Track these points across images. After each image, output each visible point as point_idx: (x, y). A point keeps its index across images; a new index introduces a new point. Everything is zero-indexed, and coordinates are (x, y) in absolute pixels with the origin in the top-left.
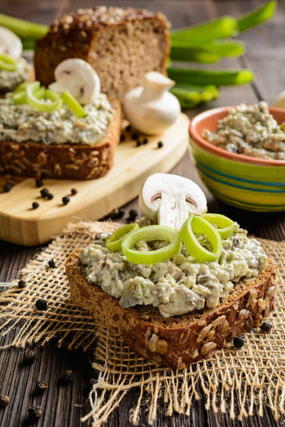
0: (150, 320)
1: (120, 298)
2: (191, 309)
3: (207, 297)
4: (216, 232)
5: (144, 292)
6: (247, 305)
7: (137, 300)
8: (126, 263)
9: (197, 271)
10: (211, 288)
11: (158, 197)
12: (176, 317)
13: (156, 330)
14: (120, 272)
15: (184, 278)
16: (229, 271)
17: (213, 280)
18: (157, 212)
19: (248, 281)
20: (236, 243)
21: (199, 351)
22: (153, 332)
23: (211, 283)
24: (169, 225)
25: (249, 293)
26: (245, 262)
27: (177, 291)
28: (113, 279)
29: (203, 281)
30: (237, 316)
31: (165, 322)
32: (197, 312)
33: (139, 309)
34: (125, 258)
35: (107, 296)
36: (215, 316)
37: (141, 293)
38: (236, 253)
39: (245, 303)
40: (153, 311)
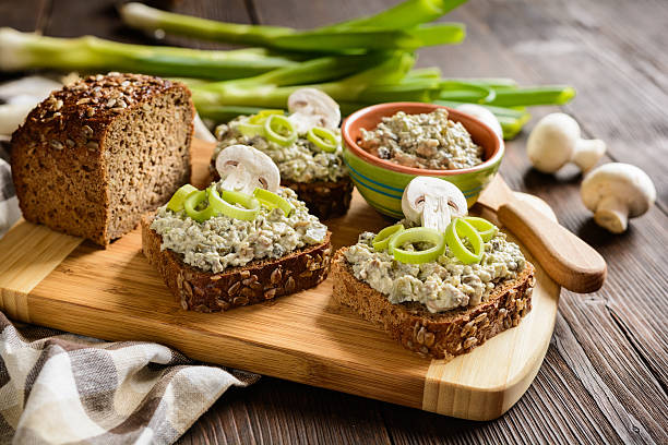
0: (418, 315)
1: (388, 295)
2: (456, 305)
3: (471, 295)
4: (479, 235)
5: (413, 289)
6: (507, 304)
7: (404, 296)
8: (394, 262)
9: (461, 271)
10: (474, 287)
11: (421, 200)
12: (442, 313)
13: (424, 323)
14: (389, 270)
15: (449, 278)
16: (491, 272)
17: (477, 281)
18: (422, 214)
19: (507, 282)
20: (496, 246)
21: (462, 345)
22: (421, 325)
23: (474, 283)
24: (432, 227)
25: (508, 293)
26: (505, 265)
27: (444, 289)
28: (383, 277)
29: (467, 281)
30: (497, 313)
31: (432, 317)
32: (461, 309)
33: (408, 305)
34: (393, 257)
35: (376, 293)
36: (478, 313)
37: (410, 289)
38: (496, 255)
39: (505, 302)
40: (421, 307)
